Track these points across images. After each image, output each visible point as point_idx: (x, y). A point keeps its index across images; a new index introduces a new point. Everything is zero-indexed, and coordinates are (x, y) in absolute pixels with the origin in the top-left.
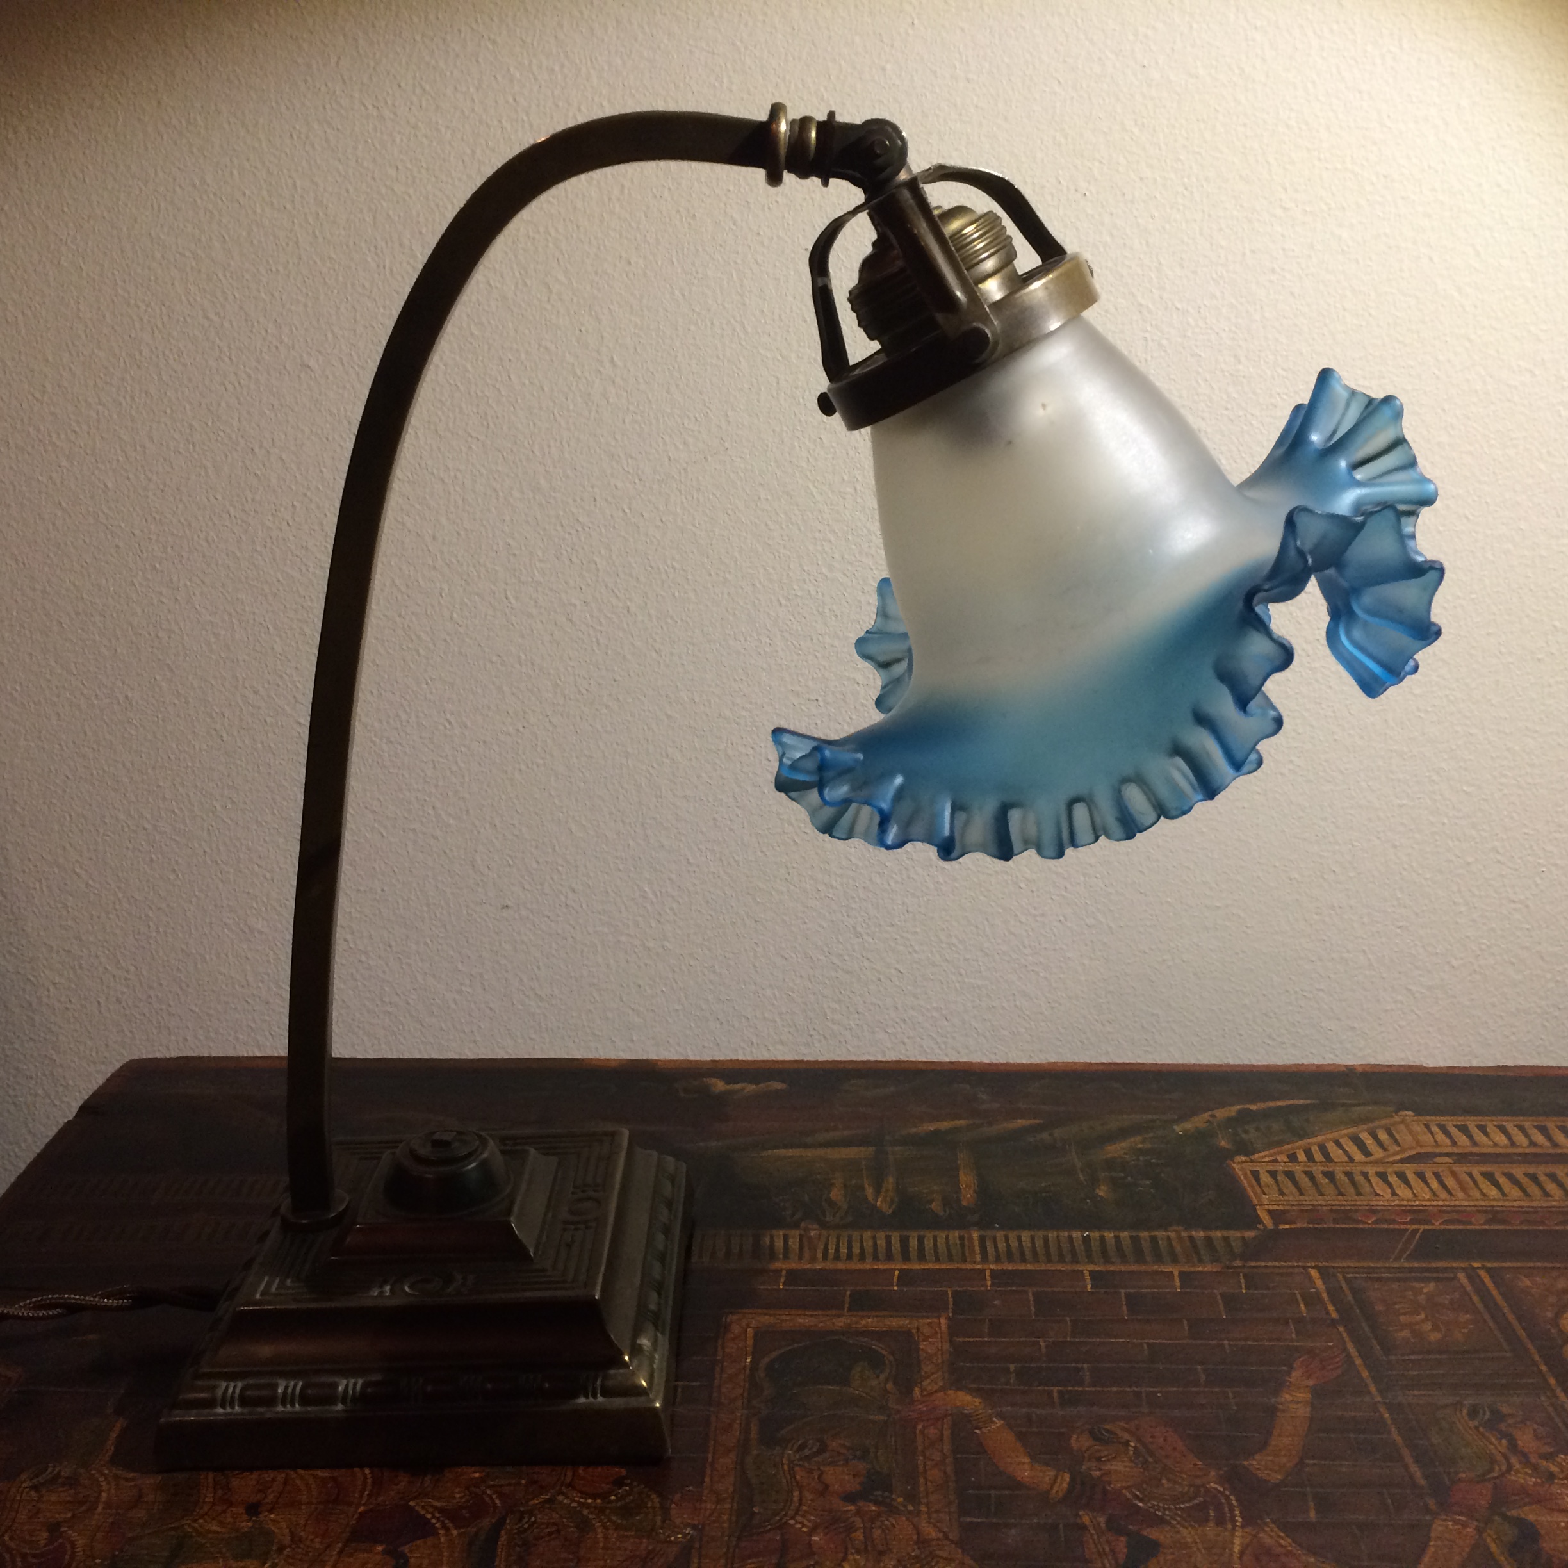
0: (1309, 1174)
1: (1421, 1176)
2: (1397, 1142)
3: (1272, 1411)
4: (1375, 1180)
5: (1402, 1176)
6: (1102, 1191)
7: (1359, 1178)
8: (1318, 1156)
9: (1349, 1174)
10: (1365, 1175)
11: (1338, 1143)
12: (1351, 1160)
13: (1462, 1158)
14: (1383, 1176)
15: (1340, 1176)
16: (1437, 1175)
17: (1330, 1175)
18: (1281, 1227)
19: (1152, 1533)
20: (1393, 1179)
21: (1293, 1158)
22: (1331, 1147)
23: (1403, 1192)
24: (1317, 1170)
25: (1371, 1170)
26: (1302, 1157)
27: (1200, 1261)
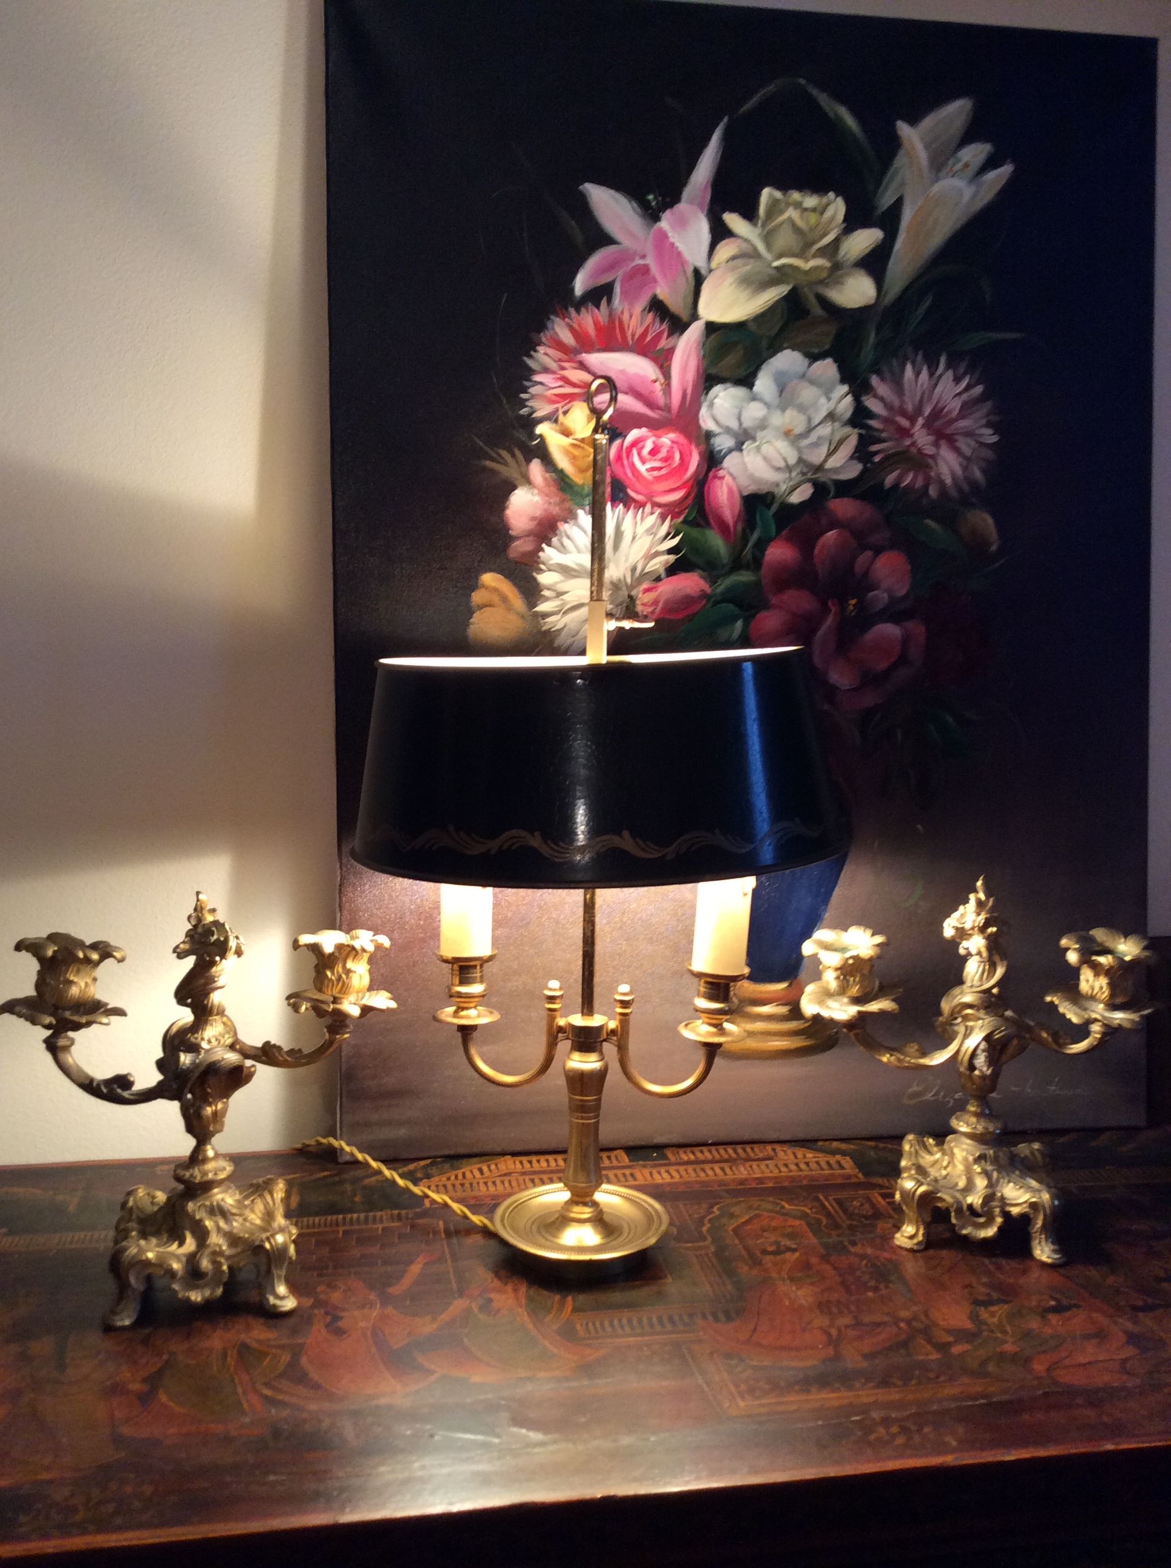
0: (454, 1186)
1: (503, 1182)
2: (498, 1169)
3: (405, 1271)
4: (481, 1184)
5: (494, 1183)
6: (357, 1199)
7: (475, 1184)
8: (460, 1176)
9: (471, 1184)
10: (478, 1183)
11: (471, 1172)
12: (474, 1177)
13: (524, 1174)
14: (486, 1183)
15: (467, 1185)
16: (510, 1182)
17: (462, 1185)
18: (433, 1206)
19: (342, 1314)
20: (490, 1184)
21: (449, 1179)
22: (468, 1174)
23: (492, 1189)
24: (457, 1183)
25: (481, 1181)
26: (453, 1178)
27: (393, 1222)
